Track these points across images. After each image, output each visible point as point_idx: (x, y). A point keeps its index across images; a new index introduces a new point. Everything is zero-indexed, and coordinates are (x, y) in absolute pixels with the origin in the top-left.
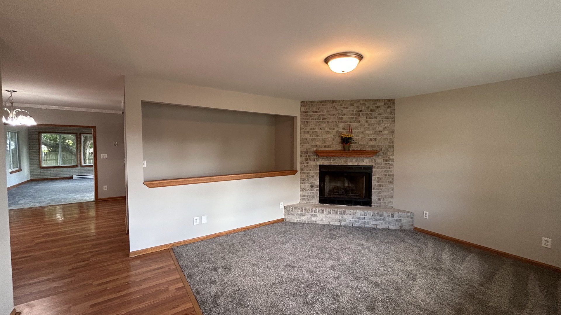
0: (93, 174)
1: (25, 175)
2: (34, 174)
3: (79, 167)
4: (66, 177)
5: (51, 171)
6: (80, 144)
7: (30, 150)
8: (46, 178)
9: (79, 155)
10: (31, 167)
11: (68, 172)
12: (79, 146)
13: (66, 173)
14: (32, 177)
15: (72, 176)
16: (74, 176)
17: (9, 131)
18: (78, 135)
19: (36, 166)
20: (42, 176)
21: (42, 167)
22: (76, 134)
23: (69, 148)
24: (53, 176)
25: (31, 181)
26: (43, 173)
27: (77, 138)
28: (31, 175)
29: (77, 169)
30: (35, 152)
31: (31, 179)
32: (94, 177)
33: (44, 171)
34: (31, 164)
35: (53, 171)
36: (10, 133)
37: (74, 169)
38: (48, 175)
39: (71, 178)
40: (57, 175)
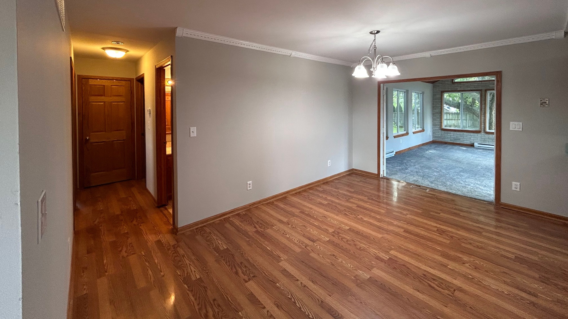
0: (494, 144)
1: (428, 136)
2: (436, 135)
3: (482, 133)
4: (466, 143)
5: (451, 135)
6: (485, 104)
7: (434, 111)
8: (446, 141)
9: (483, 118)
10: (434, 128)
11: (469, 138)
12: (483, 106)
13: (467, 139)
14: (433, 138)
15: (474, 143)
16: (476, 144)
17: (415, 91)
18: (483, 92)
19: (437, 128)
20: (443, 138)
21: (443, 129)
22: (481, 90)
23: (472, 109)
24: (453, 140)
25: (433, 142)
26: (443, 136)
27: (481, 96)
28: (433, 136)
29: (480, 135)
30: (437, 113)
31: (433, 141)
32: (495, 148)
33: (445, 133)
34: (434, 125)
35: (453, 135)
36: (416, 93)
37: (476, 135)
38: (448, 138)
39: (472, 145)
40: (456, 140)
